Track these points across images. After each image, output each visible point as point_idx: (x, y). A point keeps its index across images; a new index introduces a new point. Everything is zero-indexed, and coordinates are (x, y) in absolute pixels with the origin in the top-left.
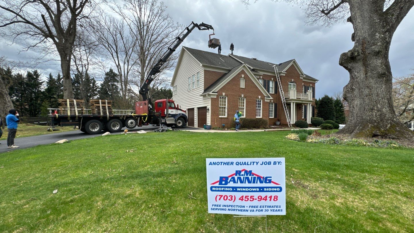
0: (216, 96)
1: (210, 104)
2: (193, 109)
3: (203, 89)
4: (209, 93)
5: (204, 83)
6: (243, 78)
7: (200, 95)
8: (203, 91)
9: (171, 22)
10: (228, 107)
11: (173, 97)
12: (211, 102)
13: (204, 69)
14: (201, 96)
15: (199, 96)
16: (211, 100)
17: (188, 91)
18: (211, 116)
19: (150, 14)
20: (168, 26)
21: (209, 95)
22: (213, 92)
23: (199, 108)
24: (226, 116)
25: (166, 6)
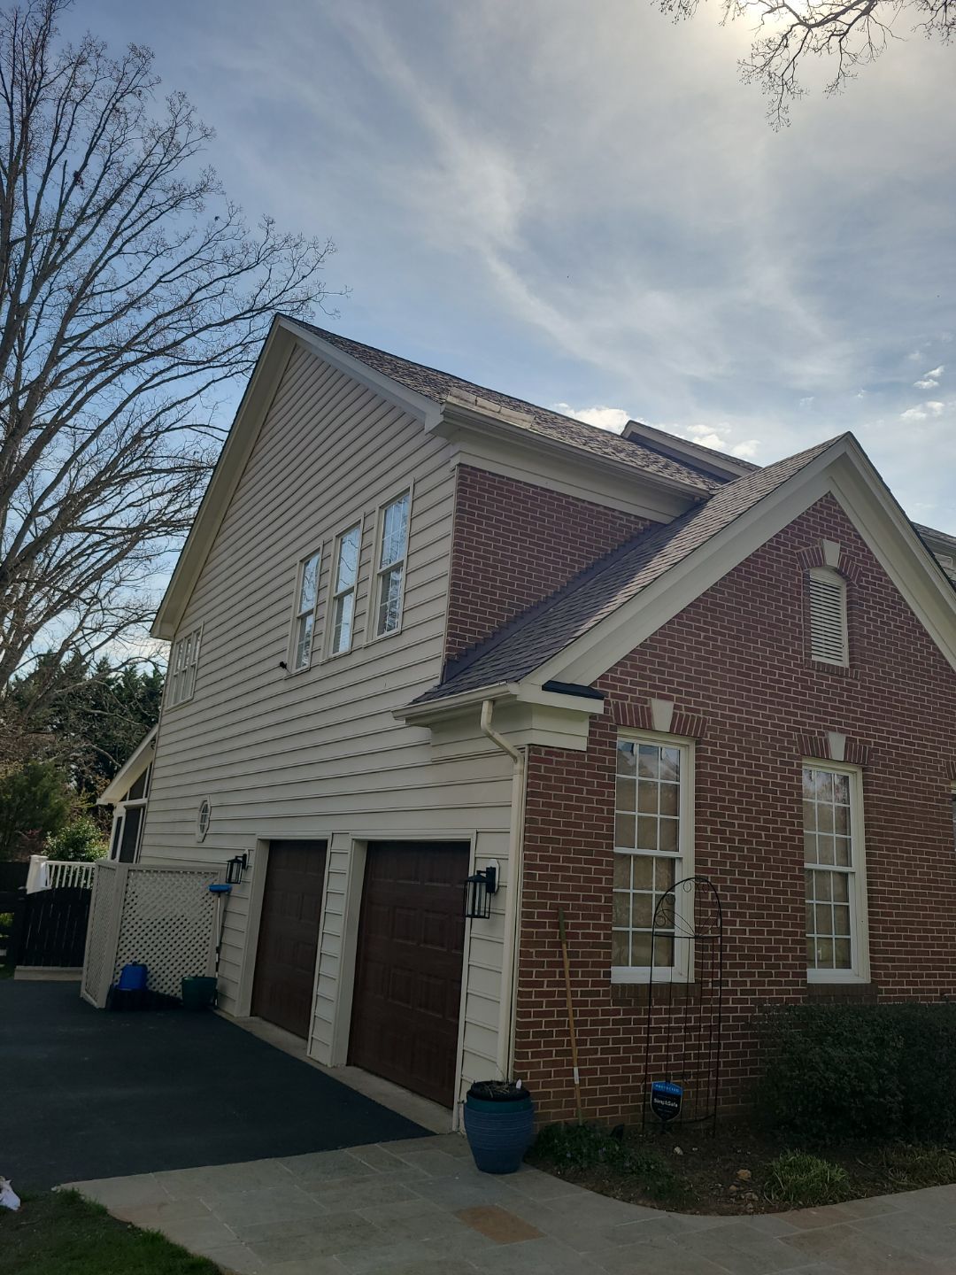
0: (584, 729)
1: (514, 819)
2: (318, 848)
3: (439, 648)
4: (513, 688)
5: (455, 590)
6: (838, 571)
7: (397, 714)
8: (436, 669)
9: (227, 232)
10: (699, 860)
11: (164, 720)
12: (531, 795)
13: (455, 462)
14: (413, 720)
15: (389, 722)
16: (533, 777)
17: (282, 673)
18: (525, 964)
19: (85, 165)
20: (204, 255)
21: (509, 711)
22: (551, 687)
23: (375, 851)
24: (681, 970)
25: (208, 125)
